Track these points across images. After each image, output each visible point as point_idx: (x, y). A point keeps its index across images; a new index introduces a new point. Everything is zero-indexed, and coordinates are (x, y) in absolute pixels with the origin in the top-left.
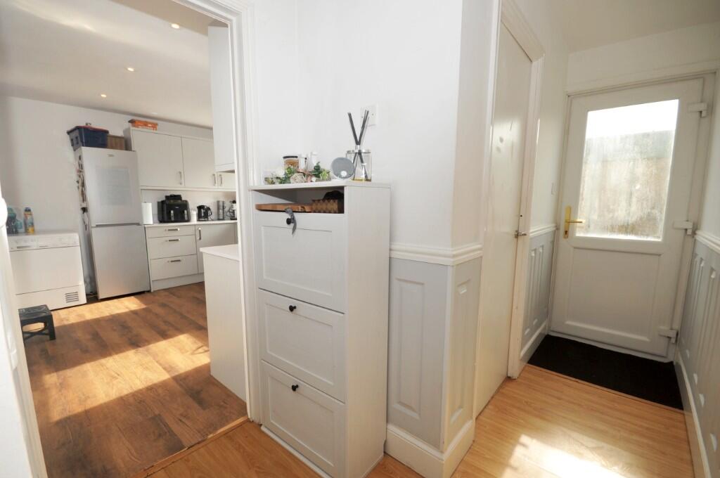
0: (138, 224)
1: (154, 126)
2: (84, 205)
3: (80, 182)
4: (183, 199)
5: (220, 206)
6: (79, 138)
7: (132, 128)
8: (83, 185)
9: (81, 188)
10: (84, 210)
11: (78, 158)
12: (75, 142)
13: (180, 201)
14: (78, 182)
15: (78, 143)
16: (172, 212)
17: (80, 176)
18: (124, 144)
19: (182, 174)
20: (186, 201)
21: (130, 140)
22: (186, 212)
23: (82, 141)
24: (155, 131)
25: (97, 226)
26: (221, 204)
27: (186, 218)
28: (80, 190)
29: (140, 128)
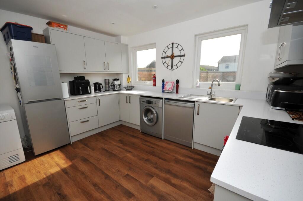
0: (59, 99)
1: (65, 27)
2: (17, 86)
3: (13, 69)
4: (86, 79)
5: (106, 82)
6: (9, 33)
7: (50, 28)
8: (15, 71)
9: (13, 73)
10: (18, 90)
11: (10, 50)
12: (6, 37)
13: (84, 80)
14: (11, 68)
15: (8, 38)
16: (80, 88)
17: (12, 64)
18: (45, 39)
19: (85, 62)
20: (88, 80)
21: (49, 37)
22: (89, 87)
23: (11, 36)
24: (66, 31)
25: (29, 103)
26: (107, 81)
27: (89, 92)
28: (13, 75)
29: (55, 28)
